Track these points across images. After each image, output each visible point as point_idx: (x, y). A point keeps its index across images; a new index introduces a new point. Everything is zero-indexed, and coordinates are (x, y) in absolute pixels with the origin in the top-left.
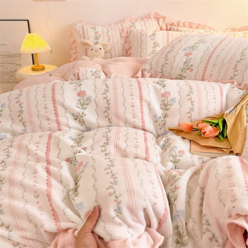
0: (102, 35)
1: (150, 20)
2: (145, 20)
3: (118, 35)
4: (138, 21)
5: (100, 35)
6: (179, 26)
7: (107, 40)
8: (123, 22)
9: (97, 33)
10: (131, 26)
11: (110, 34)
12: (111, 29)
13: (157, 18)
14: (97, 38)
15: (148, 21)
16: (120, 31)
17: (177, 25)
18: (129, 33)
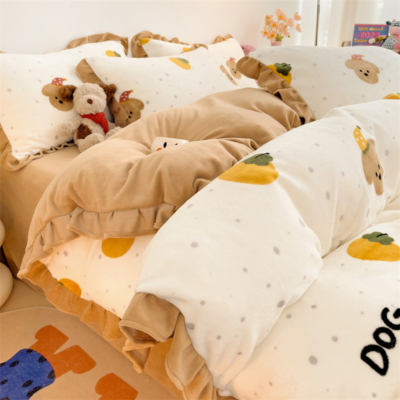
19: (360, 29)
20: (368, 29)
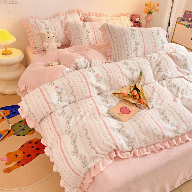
0: (50, 27)
1: (74, 13)
2: (72, 14)
3: (60, 26)
4: (67, 14)
5: (49, 27)
6: (90, 15)
7: (54, 30)
8: (59, 16)
9: (46, 25)
10: (65, 19)
11: (54, 25)
12: (54, 22)
13: (78, 12)
14: (47, 29)
15: (74, 15)
16: (60, 22)
17: (89, 15)
18: (66, 24)
19: (187, 13)
20: (190, 13)
